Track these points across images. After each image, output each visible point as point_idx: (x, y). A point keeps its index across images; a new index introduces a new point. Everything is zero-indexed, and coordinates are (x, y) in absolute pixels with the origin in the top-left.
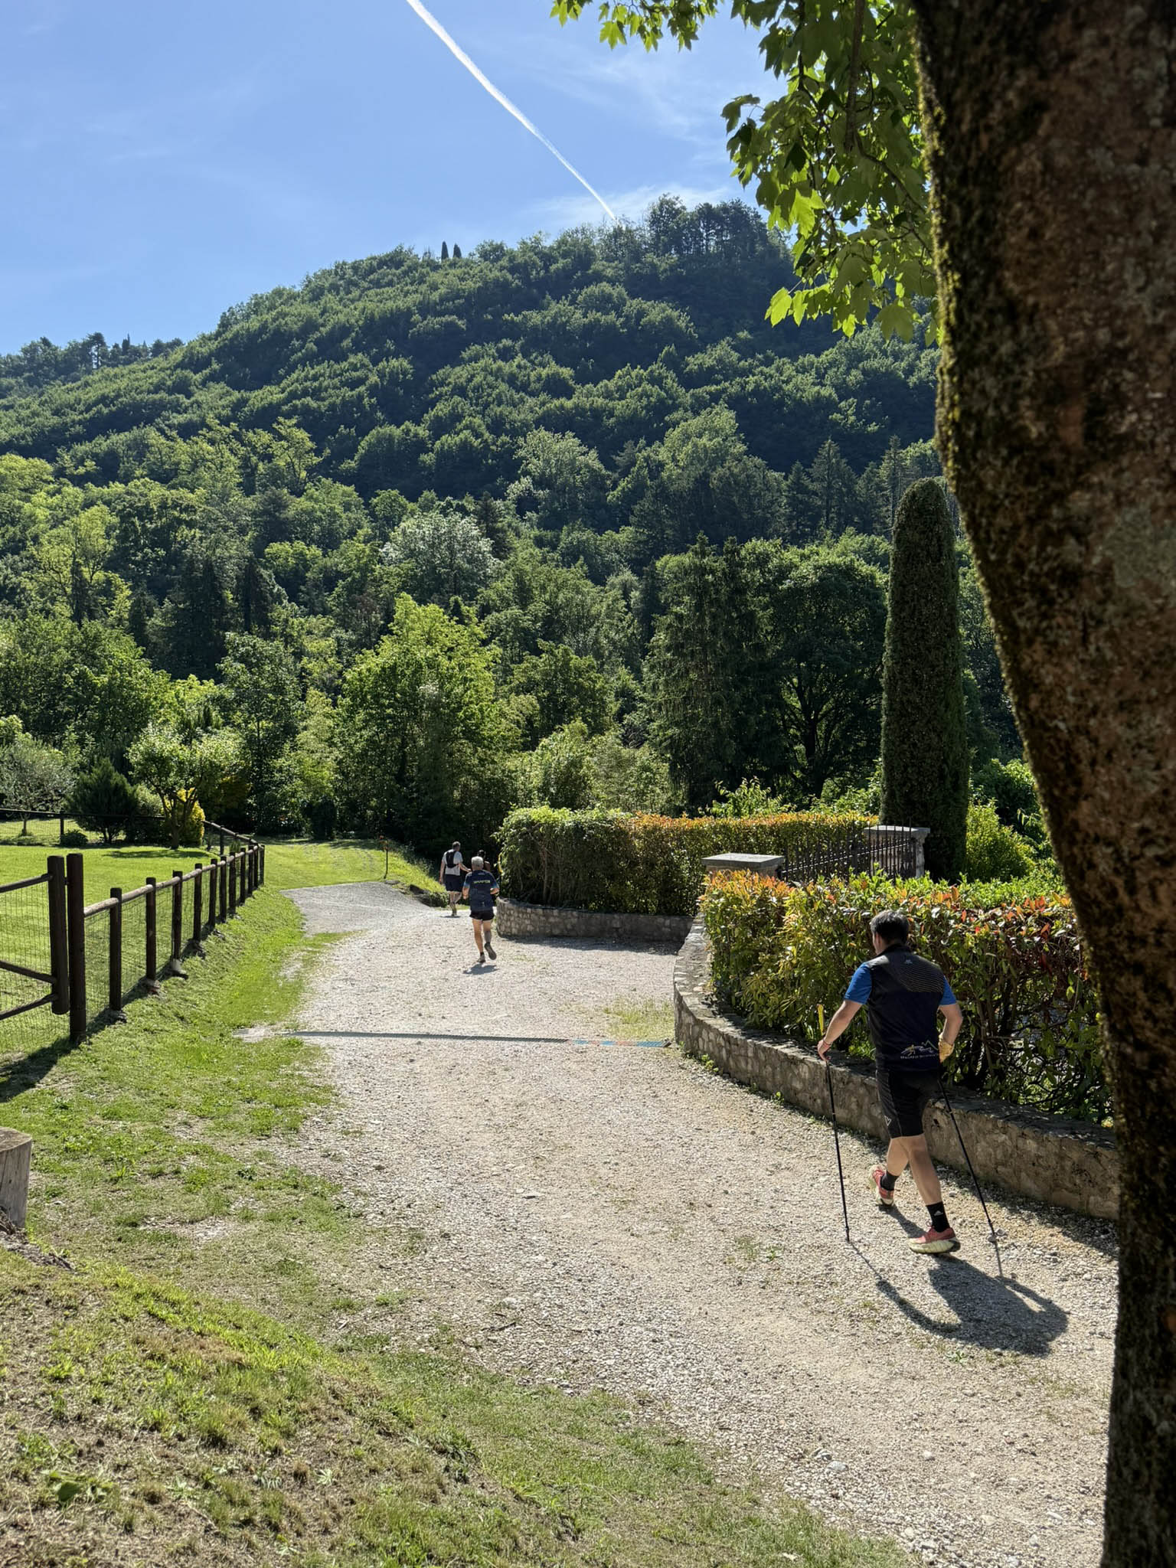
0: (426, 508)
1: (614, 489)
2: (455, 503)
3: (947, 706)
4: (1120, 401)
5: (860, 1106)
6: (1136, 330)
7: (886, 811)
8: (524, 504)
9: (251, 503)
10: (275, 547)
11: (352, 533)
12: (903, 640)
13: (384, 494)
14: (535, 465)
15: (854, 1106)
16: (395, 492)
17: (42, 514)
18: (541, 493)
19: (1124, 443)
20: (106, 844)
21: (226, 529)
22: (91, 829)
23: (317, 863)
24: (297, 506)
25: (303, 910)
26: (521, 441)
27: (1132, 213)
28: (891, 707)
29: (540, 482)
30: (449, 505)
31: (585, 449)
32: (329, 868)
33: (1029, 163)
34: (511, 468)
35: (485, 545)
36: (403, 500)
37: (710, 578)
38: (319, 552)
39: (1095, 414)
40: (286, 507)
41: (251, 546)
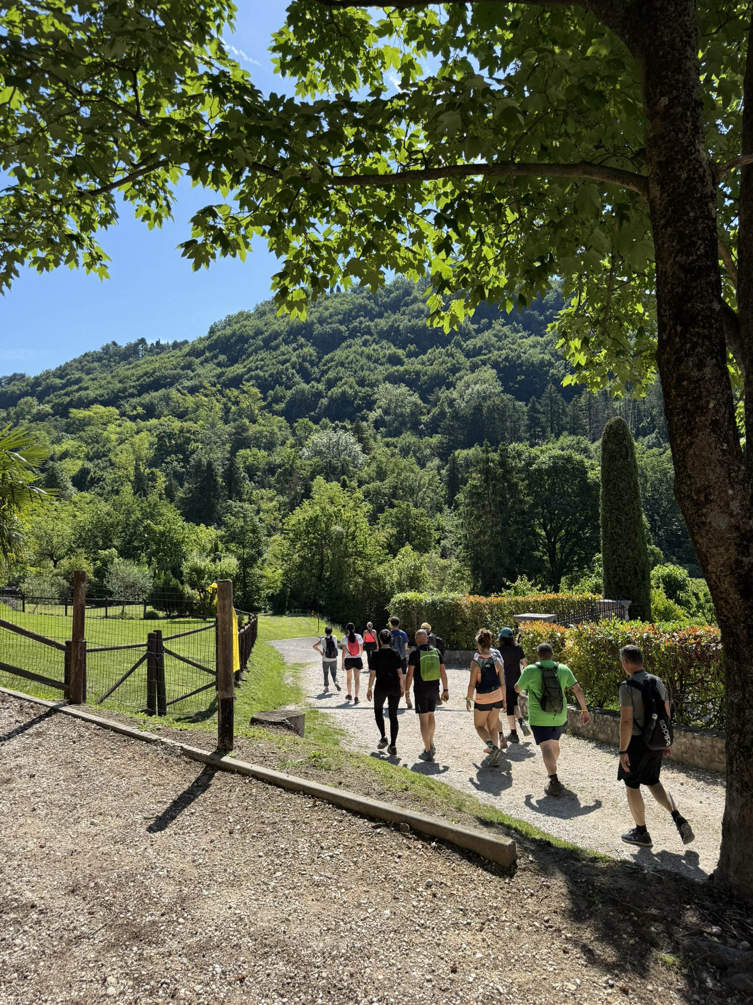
0: (324, 427)
1: (428, 414)
2: (340, 424)
3: (636, 535)
4: (711, 494)
5: (612, 732)
6: (712, 483)
7: (606, 592)
8: (378, 424)
9: (229, 428)
10: (242, 452)
11: (283, 443)
12: (610, 500)
13: (300, 420)
14: (383, 402)
15: (609, 732)
16: (307, 419)
17: (113, 437)
18: (387, 418)
19: (711, 501)
20: (168, 617)
21: (215, 443)
22: (161, 610)
23: (280, 627)
24: (253, 429)
25: (280, 652)
26: (376, 389)
27: (710, 463)
28: (605, 536)
29: (386, 412)
30: (337, 425)
31: (411, 392)
32: (287, 629)
33: (691, 452)
34: (370, 405)
35: (358, 448)
36: (311, 423)
37: (491, 464)
38: (266, 453)
39: (706, 496)
40: (247, 430)
41: (229, 452)
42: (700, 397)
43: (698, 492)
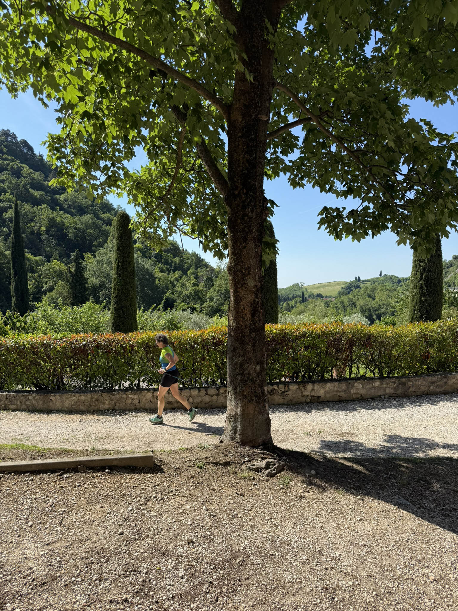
42: (251, 226)
43: (246, 269)
